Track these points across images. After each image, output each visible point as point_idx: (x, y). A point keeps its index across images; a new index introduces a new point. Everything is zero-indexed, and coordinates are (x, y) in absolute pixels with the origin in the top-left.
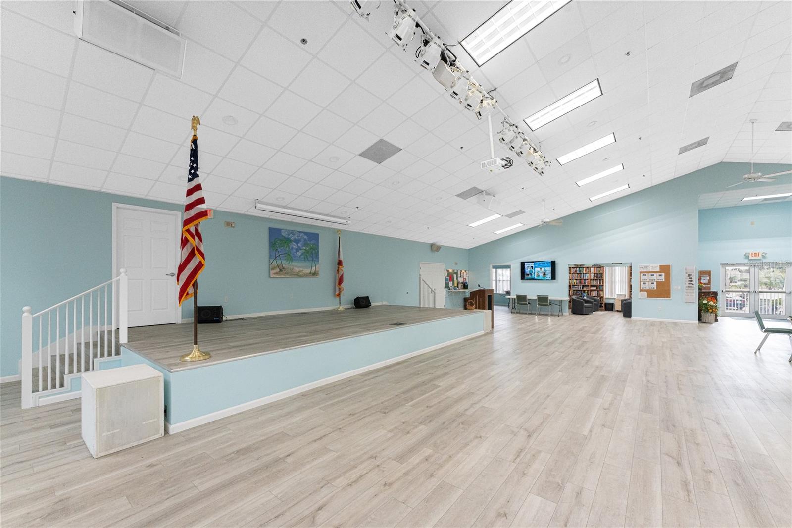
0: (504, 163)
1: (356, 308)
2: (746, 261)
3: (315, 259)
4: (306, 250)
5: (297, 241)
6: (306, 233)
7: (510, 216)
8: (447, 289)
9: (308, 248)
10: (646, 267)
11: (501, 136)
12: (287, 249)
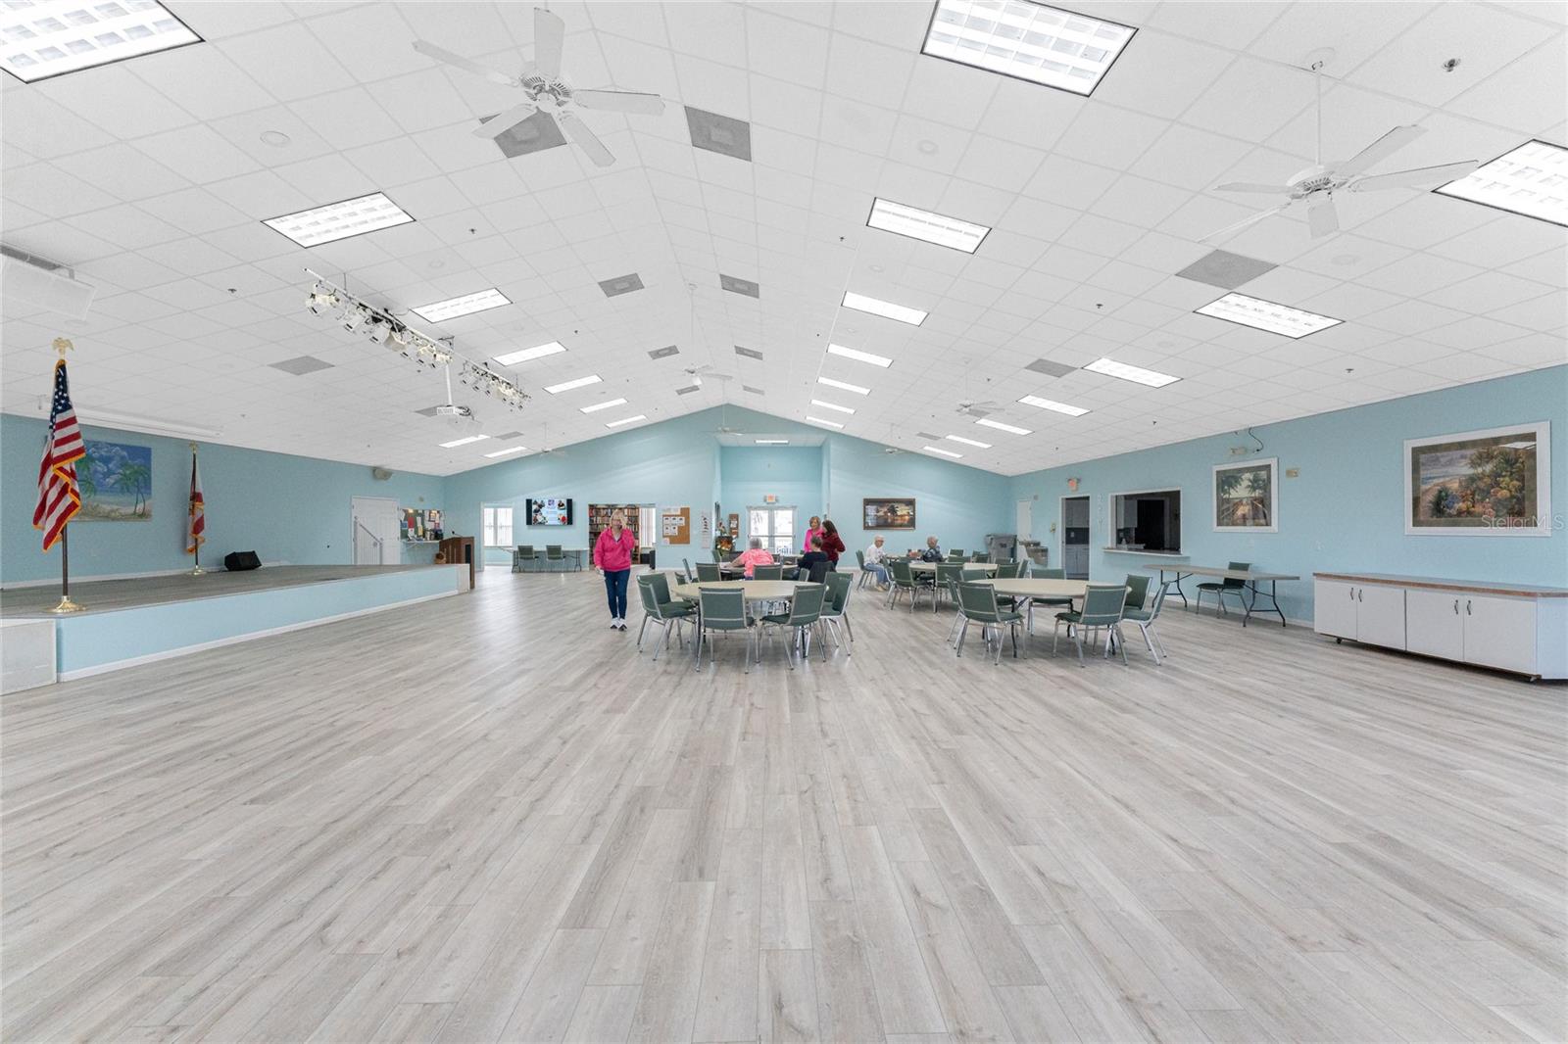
0: (461, 411)
1: (230, 570)
2: (765, 504)
3: (143, 490)
4: (125, 475)
5: (106, 460)
6: (123, 447)
7: (504, 437)
8: (404, 540)
9: (128, 472)
10: (669, 509)
11: (462, 378)
12: (85, 473)
